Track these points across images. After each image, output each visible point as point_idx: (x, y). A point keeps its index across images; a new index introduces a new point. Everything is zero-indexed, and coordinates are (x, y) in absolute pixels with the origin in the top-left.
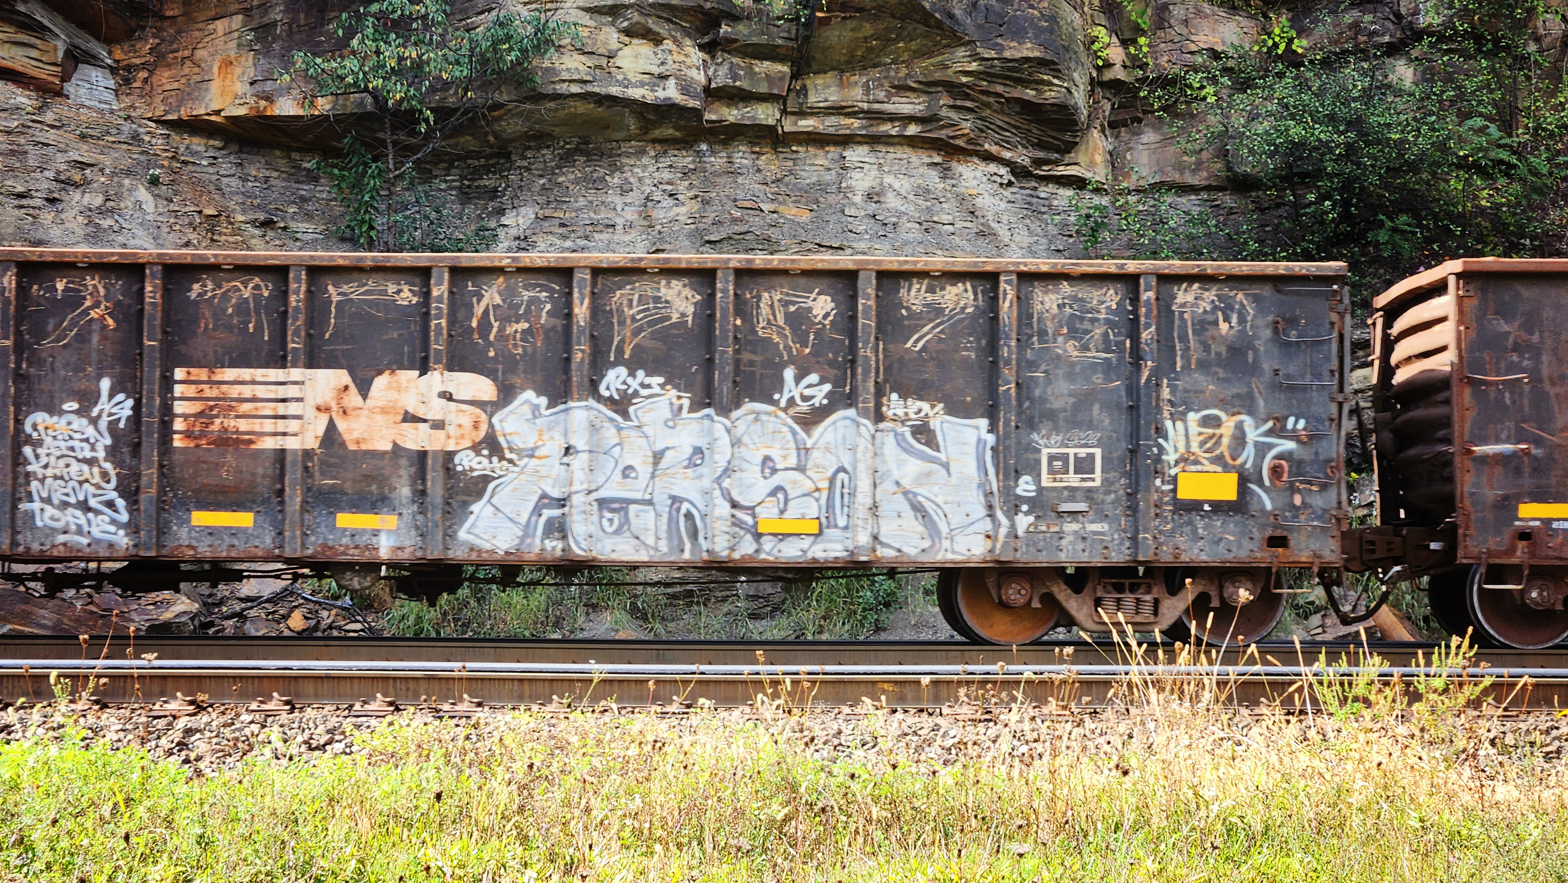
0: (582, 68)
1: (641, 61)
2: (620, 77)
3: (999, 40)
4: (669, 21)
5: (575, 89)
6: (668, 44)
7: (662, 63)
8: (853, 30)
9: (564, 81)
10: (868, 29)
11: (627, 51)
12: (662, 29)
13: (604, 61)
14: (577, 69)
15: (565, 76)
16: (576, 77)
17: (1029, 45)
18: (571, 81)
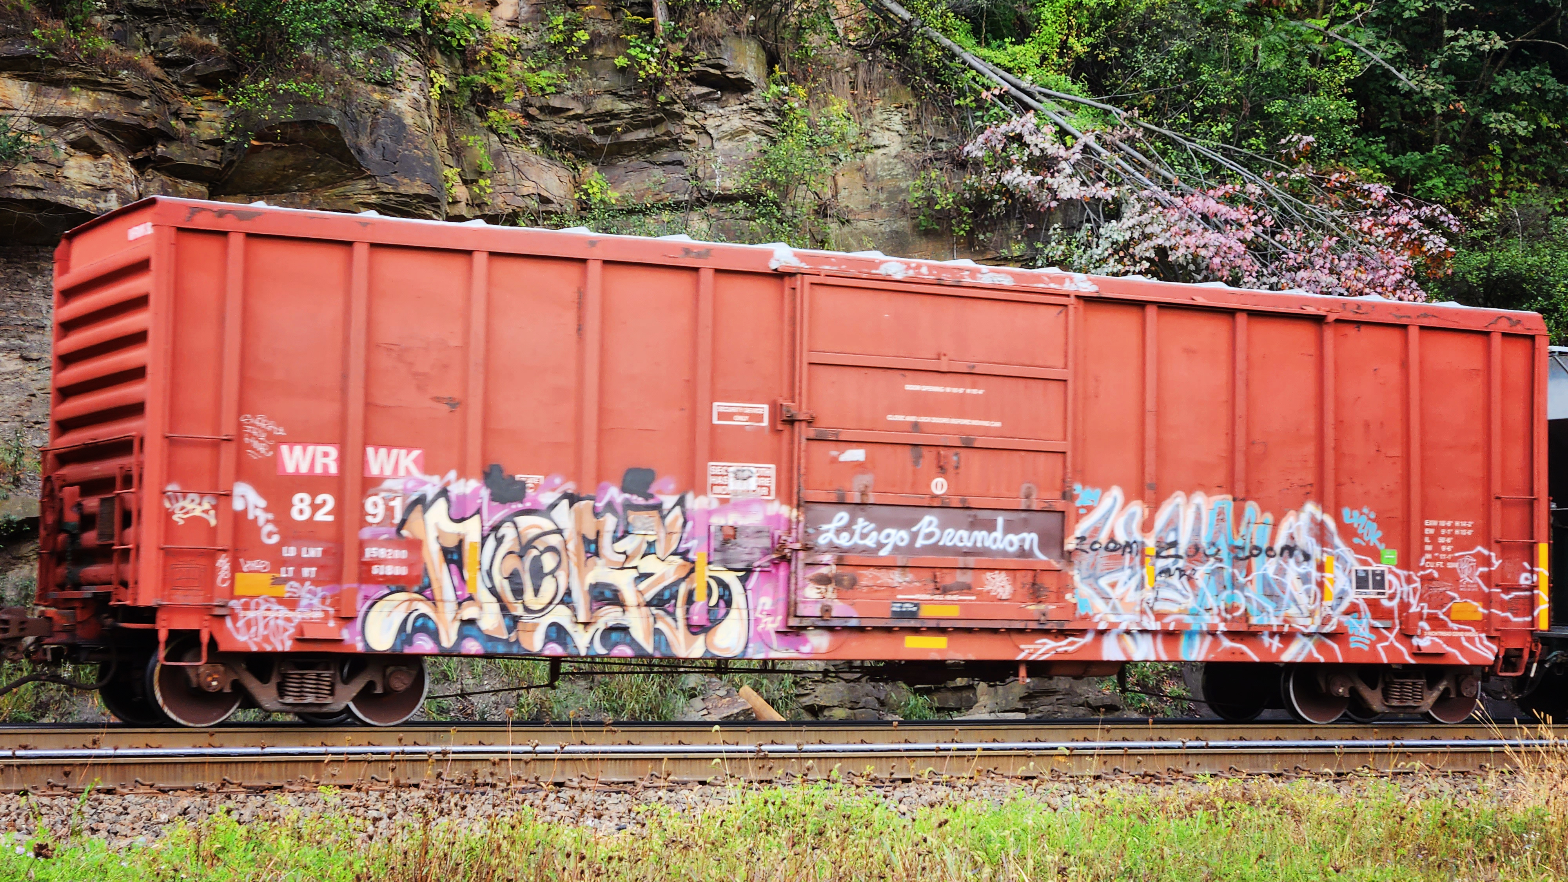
0: (34, 175)
1: (85, 173)
2: (67, 187)
3: (394, 176)
4: (108, 136)
5: (27, 195)
6: (107, 158)
7: (104, 177)
8: (277, 159)
9: (18, 186)
10: (290, 160)
11: (72, 162)
12: (103, 142)
13: (53, 171)
14: (31, 176)
15: (20, 182)
16: (29, 184)
17: (419, 183)
18: (23, 187)
